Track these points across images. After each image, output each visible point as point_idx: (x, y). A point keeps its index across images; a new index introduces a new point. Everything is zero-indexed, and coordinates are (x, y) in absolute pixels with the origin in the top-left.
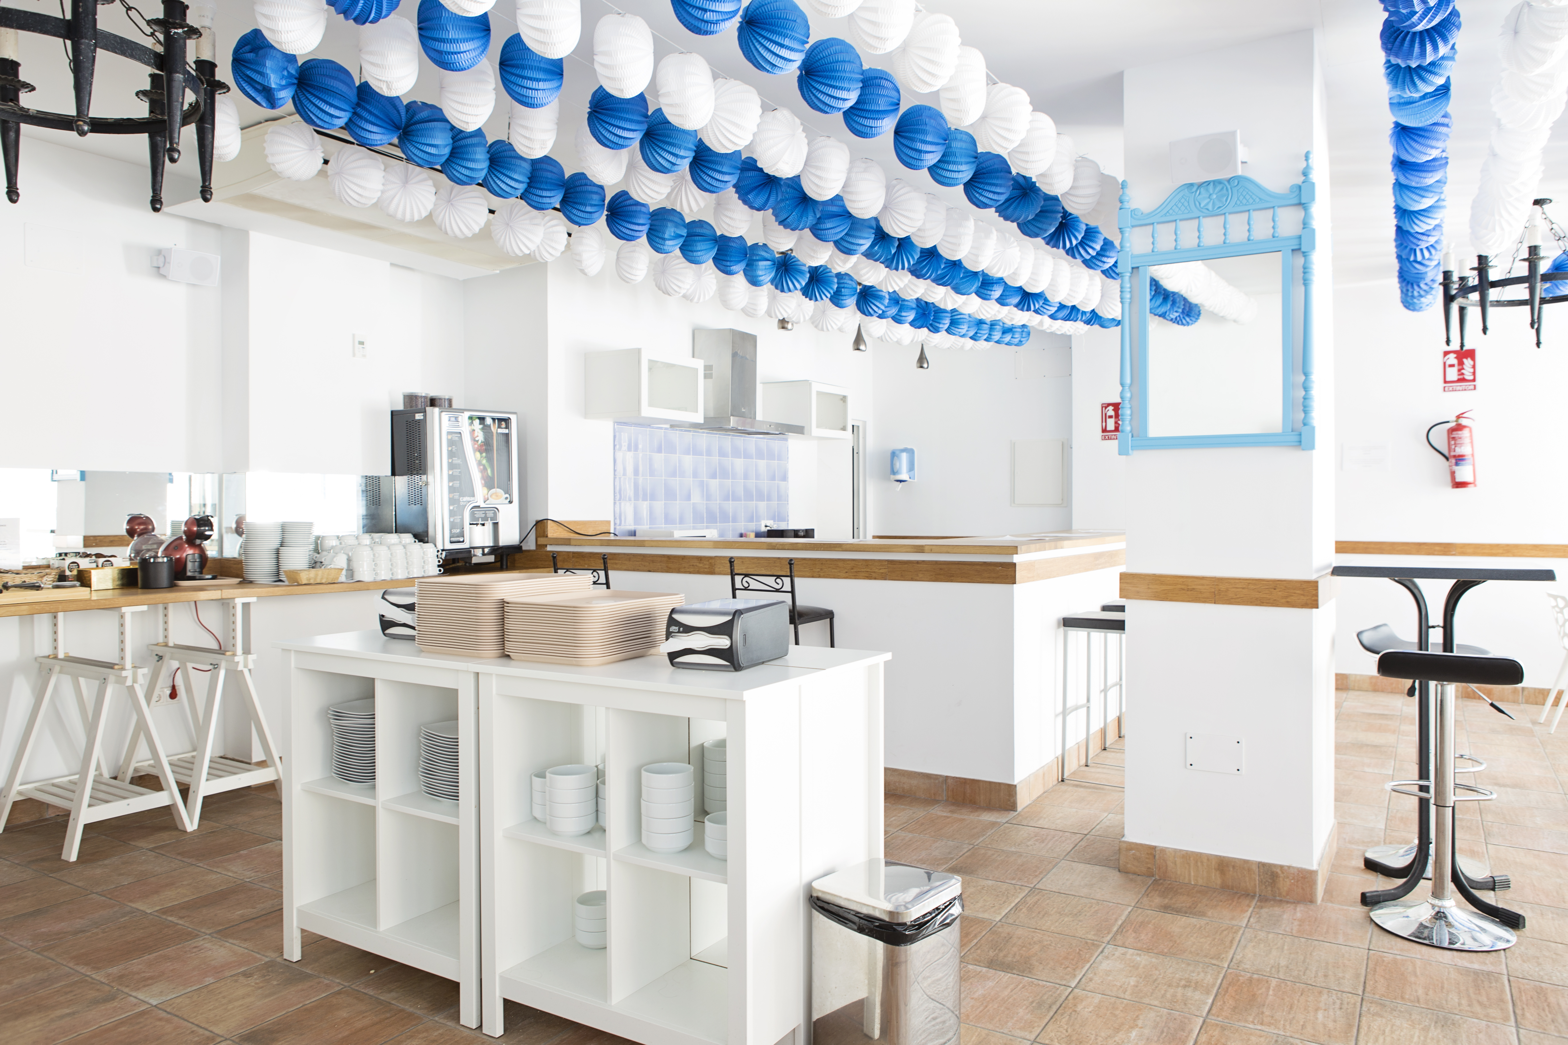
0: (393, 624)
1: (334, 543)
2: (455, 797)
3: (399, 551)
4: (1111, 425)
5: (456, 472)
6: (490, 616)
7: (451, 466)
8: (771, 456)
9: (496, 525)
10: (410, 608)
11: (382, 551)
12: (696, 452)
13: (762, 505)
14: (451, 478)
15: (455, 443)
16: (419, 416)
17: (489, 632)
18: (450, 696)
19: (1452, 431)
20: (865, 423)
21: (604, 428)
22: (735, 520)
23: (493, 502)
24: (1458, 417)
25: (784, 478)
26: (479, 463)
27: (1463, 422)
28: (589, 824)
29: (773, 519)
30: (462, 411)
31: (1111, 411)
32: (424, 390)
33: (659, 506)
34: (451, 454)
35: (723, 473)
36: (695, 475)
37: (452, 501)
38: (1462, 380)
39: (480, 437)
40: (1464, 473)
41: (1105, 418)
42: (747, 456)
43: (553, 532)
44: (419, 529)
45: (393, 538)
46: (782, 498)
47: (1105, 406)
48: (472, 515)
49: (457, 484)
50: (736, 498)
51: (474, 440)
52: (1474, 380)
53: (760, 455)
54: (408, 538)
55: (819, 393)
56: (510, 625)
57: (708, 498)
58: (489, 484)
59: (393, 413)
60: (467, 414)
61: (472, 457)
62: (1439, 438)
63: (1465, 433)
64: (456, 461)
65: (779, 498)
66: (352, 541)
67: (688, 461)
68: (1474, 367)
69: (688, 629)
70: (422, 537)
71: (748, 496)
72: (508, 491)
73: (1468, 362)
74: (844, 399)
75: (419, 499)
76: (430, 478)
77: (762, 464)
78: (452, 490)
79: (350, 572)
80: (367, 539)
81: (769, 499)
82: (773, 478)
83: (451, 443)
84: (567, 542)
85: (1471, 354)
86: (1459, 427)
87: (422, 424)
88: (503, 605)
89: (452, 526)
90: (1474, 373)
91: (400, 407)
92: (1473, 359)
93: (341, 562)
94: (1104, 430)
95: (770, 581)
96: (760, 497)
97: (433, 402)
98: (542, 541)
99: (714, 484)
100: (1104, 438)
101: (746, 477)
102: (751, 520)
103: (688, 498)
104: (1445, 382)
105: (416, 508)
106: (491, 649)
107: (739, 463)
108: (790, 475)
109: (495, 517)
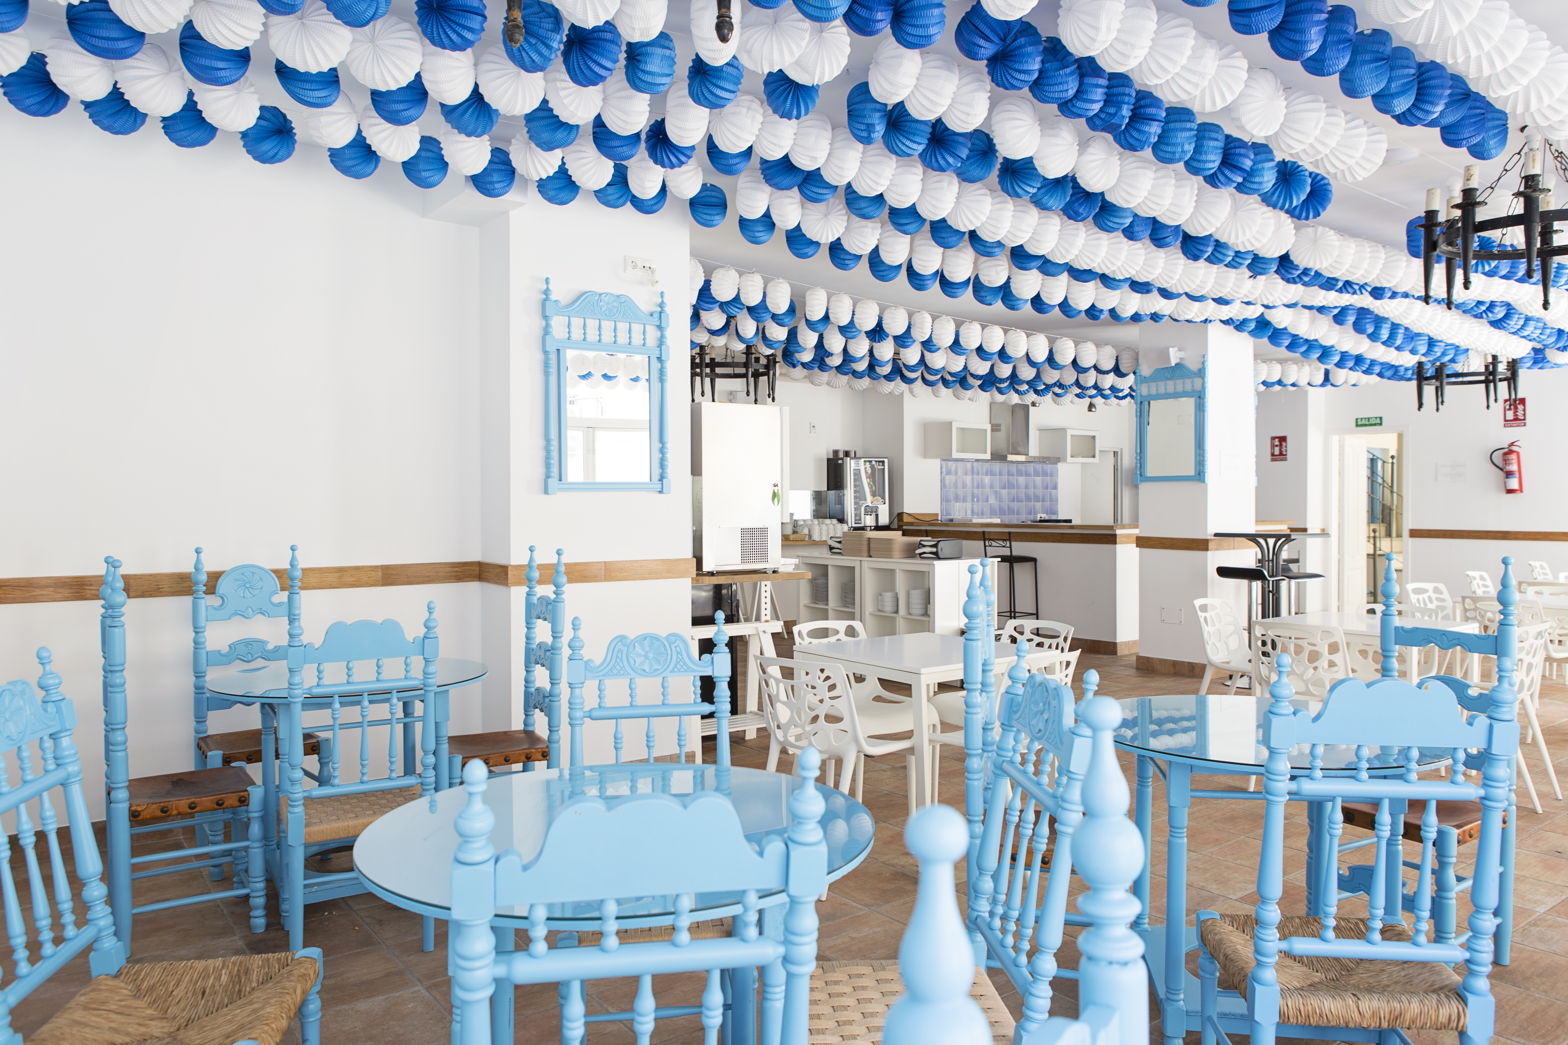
0: (834, 548)
1: (802, 523)
2: (854, 604)
3: (831, 527)
4: (1277, 451)
5: (858, 489)
6: (866, 542)
7: (855, 486)
8: (1045, 474)
9: (877, 515)
10: (840, 542)
11: (824, 527)
12: (992, 474)
13: (1038, 505)
14: (855, 492)
15: (857, 473)
16: (840, 462)
17: (865, 548)
18: (853, 569)
19: (1505, 454)
20: (1122, 449)
21: (936, 463)
22: (1018, 514)
23: (875, 504)
24: (1512, 444)
25: (1055, 487)
26: (869, 484)
27: (1514, 448)
28: (895, 609)
29: (1047, 513)
30: (860, 458)
31: (1277, 442)
32: (841, 447)
33: (969, 505)
34: (855, 480)
35: (1010, 486)
36: (991, 487)
37: (856, 503)
38: (1516, 419)
39: (869, 471)
40: (1513, 483)
41: (1273, 446)
42: (1027, 475)
43: (906, 519)
44: (840, 517)
45: (828, 521)
46: (1054, 500)
47: (1273, 438)
48: (865, 509)
49: (858, 495)
50: (1019, 500)
51: (866, 473)
52: (1524, 419)
53: (1037, 474)
54: (835, 521)
55: (1072, 436)
56: (872, 546)
57: (1001, 500)
58: (874, 494)
59: (828, 460)
60: (863, 460)
61: (865, 481)
62: (1498, 458)
63: (1513, 457)
64: (858, 483)
65: (1051, 500)
66: (810, 522)
67: (987, 480)
68: (1524, 410)
69: (924, 546)
70: (842, 521)
71: (1028, 499)
72: (883, 498)
73: (1520, 407)
74: (1094, 437)
75: (841, 501)
76: (845, 491)
77: (1038, 480)
78: (855, 497)
79: (810, 536)
80: (816, 521)
81: (1043, 501)
82: (1047, 488)
83: (855, 474)
84: (912, 524)
85: (1523, 401)
86: (1511, 452)
87: (842, 465)
88: (869, 539)
89: (856, 515)
90: (1524, 415)
91: (831, 456)
92: (1524, 405)
93: (806, 531)
94: (1273, 455)
95: (1001, 542)
96: (1037, 499)
97: (847, 454)
98: (901, 523)
99: (1004, 492)
100: (1273, 460)
101: (1027, 487)
102: (1030, 513)
103: (987, 500)
104: (1506, 421)
105: (838, 506)
106: (866, 553)
107: (1022, 480)
108: (1059, 486)
109: (876, 511)
